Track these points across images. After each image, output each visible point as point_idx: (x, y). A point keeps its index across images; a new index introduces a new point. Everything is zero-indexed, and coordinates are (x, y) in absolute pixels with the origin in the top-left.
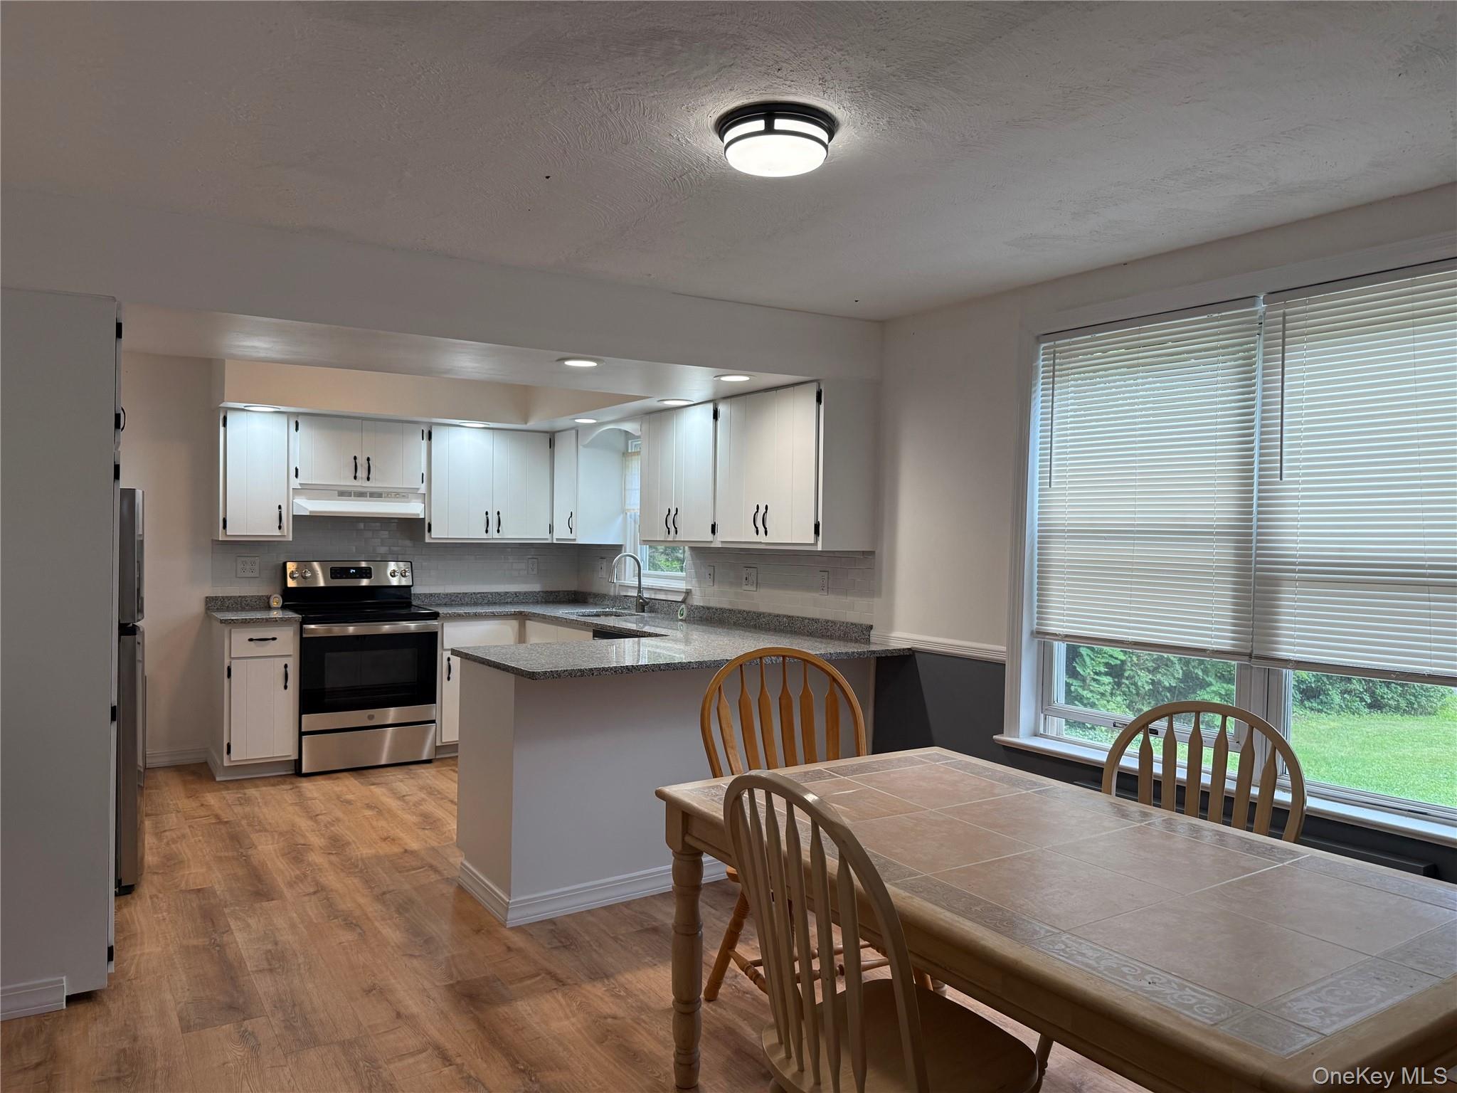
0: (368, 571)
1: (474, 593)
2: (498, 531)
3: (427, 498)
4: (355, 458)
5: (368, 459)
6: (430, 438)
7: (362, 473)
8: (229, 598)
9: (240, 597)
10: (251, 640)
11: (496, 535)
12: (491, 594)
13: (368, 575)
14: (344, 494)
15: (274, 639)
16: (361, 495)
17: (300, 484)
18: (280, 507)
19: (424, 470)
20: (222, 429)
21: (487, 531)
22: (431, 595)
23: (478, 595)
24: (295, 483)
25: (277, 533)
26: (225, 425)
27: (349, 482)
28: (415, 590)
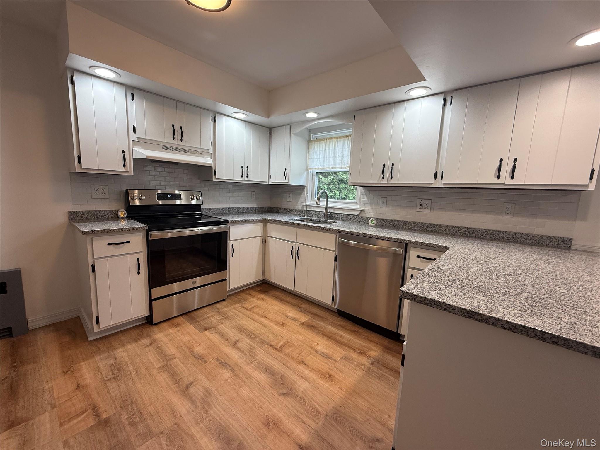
0: (180, 196)
2: (247, 177)
3: (213, 155)
4: (173, 126)
5: (181, 128)
6: (215, 121)
7: (178, 136)
8: (87, 212)
9: (95, 211)
10: (110, 244)
11: (246, 179)
12: (237, 208)
14: (166, 148)
15: (128, 242)
16: (176, 150)
17: (137, 138)
18: (123, 152)
19: (212, 140)
20: (70, 86)
21: (242, 177)
22: (210, 209)
23: (231, 209)
24: (133, 137)
25: (123, 169)
26: (73, 83)
27: (168, 140)
28: (202, 207)
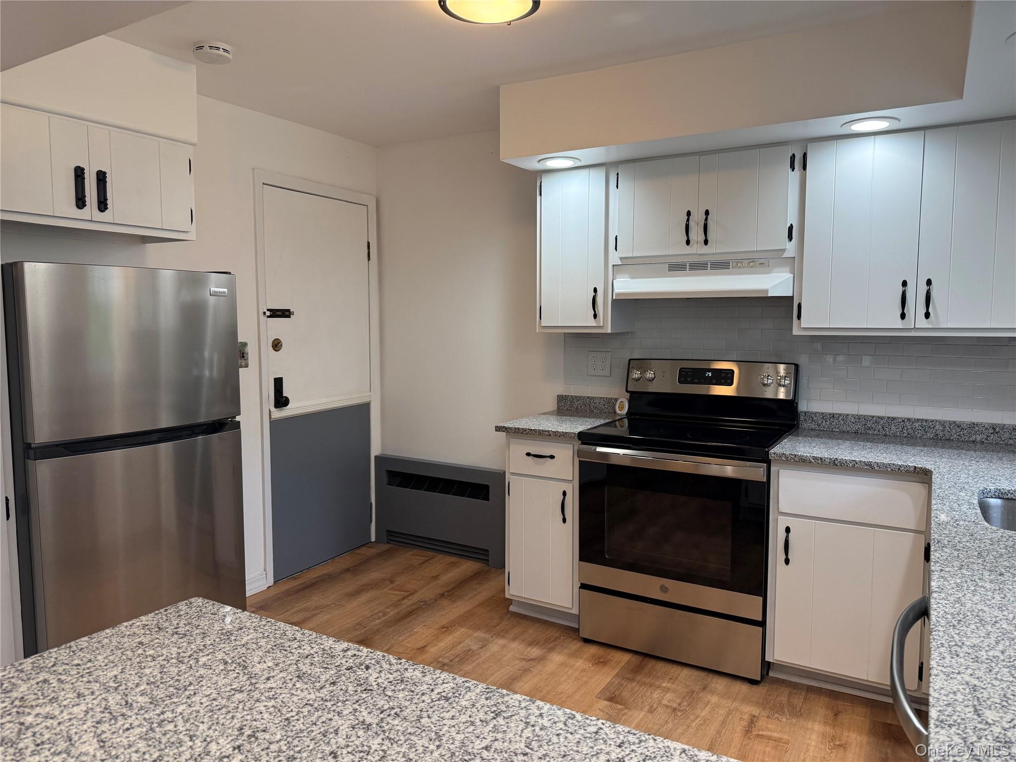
0: (729, 375)
1: (909, 420)
2: (927, 315)
3: (796, 265)
4: (689, 213)
5: (707, 213)
6: (804, 168)
7: (696, 234)
8: (578, 398)
9: (588, 397)
10: (528, 454)
11: (922, 323)
12: (942, 423)
13: (729, 381)
14: (676, 268)
15: (552, 457)
16: (698, 267)
17: (621, 259)
18: (595, 290)
19: (792, 218)
20: (538, 198)
21: (903, 316)
22: (833, 416)
23: (917, 425)
24: (614, 258)
25: (592, 322)
26: (541, 194)
27: (677, 249)
28: (803, 407)
